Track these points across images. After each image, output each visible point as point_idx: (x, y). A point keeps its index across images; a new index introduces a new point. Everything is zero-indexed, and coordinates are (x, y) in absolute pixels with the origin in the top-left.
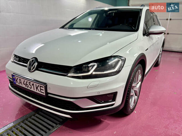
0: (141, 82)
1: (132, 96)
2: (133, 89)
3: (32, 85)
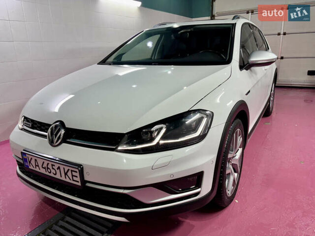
0: (242, 149)
1: (229, 174)
2: (229, 163)
3: (58, 169)
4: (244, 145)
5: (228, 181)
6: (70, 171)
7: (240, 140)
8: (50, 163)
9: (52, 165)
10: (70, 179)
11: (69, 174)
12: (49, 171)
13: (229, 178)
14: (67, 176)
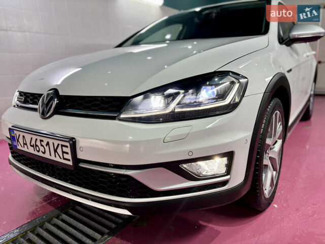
0: (281, 140)
4: (284, 137)
5: (266, 176)
6: (60, 147)
7: (280, 128)
8: (39, 138)
9: (41, 141)
10: (61, 158)
11: (59, 150)
12: (38, 150)
13: (266, 173)
14: (56, 153)
